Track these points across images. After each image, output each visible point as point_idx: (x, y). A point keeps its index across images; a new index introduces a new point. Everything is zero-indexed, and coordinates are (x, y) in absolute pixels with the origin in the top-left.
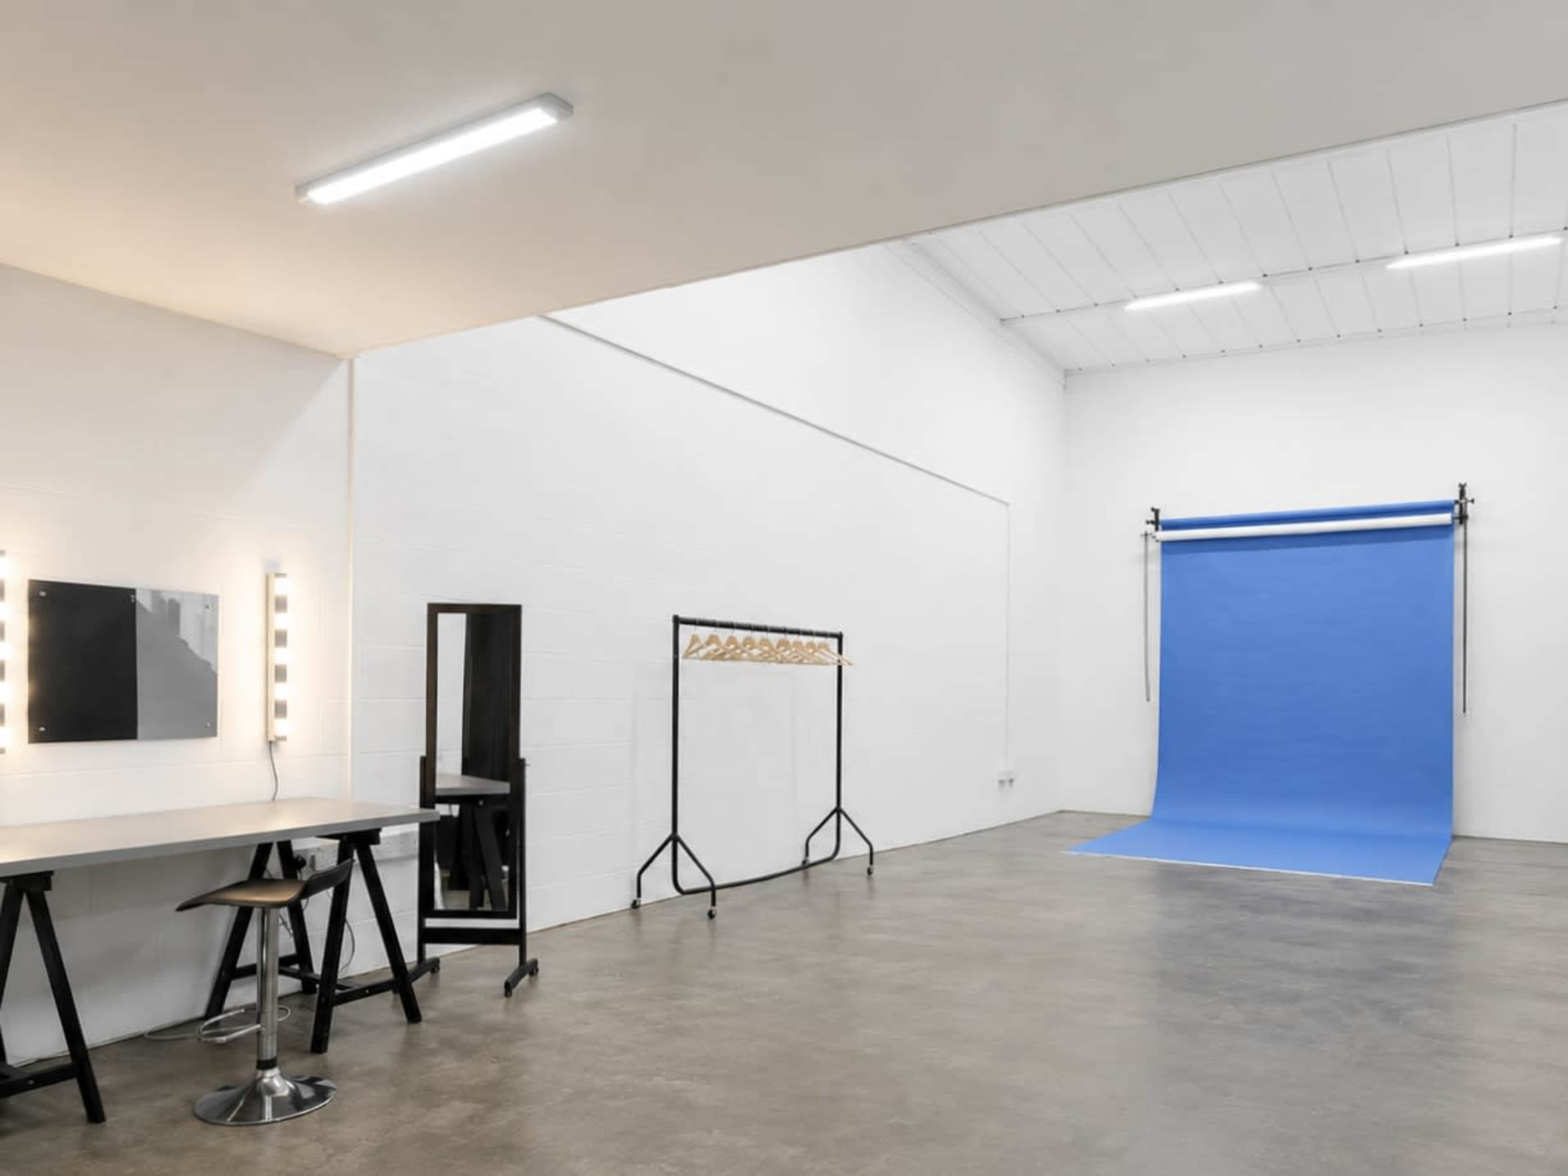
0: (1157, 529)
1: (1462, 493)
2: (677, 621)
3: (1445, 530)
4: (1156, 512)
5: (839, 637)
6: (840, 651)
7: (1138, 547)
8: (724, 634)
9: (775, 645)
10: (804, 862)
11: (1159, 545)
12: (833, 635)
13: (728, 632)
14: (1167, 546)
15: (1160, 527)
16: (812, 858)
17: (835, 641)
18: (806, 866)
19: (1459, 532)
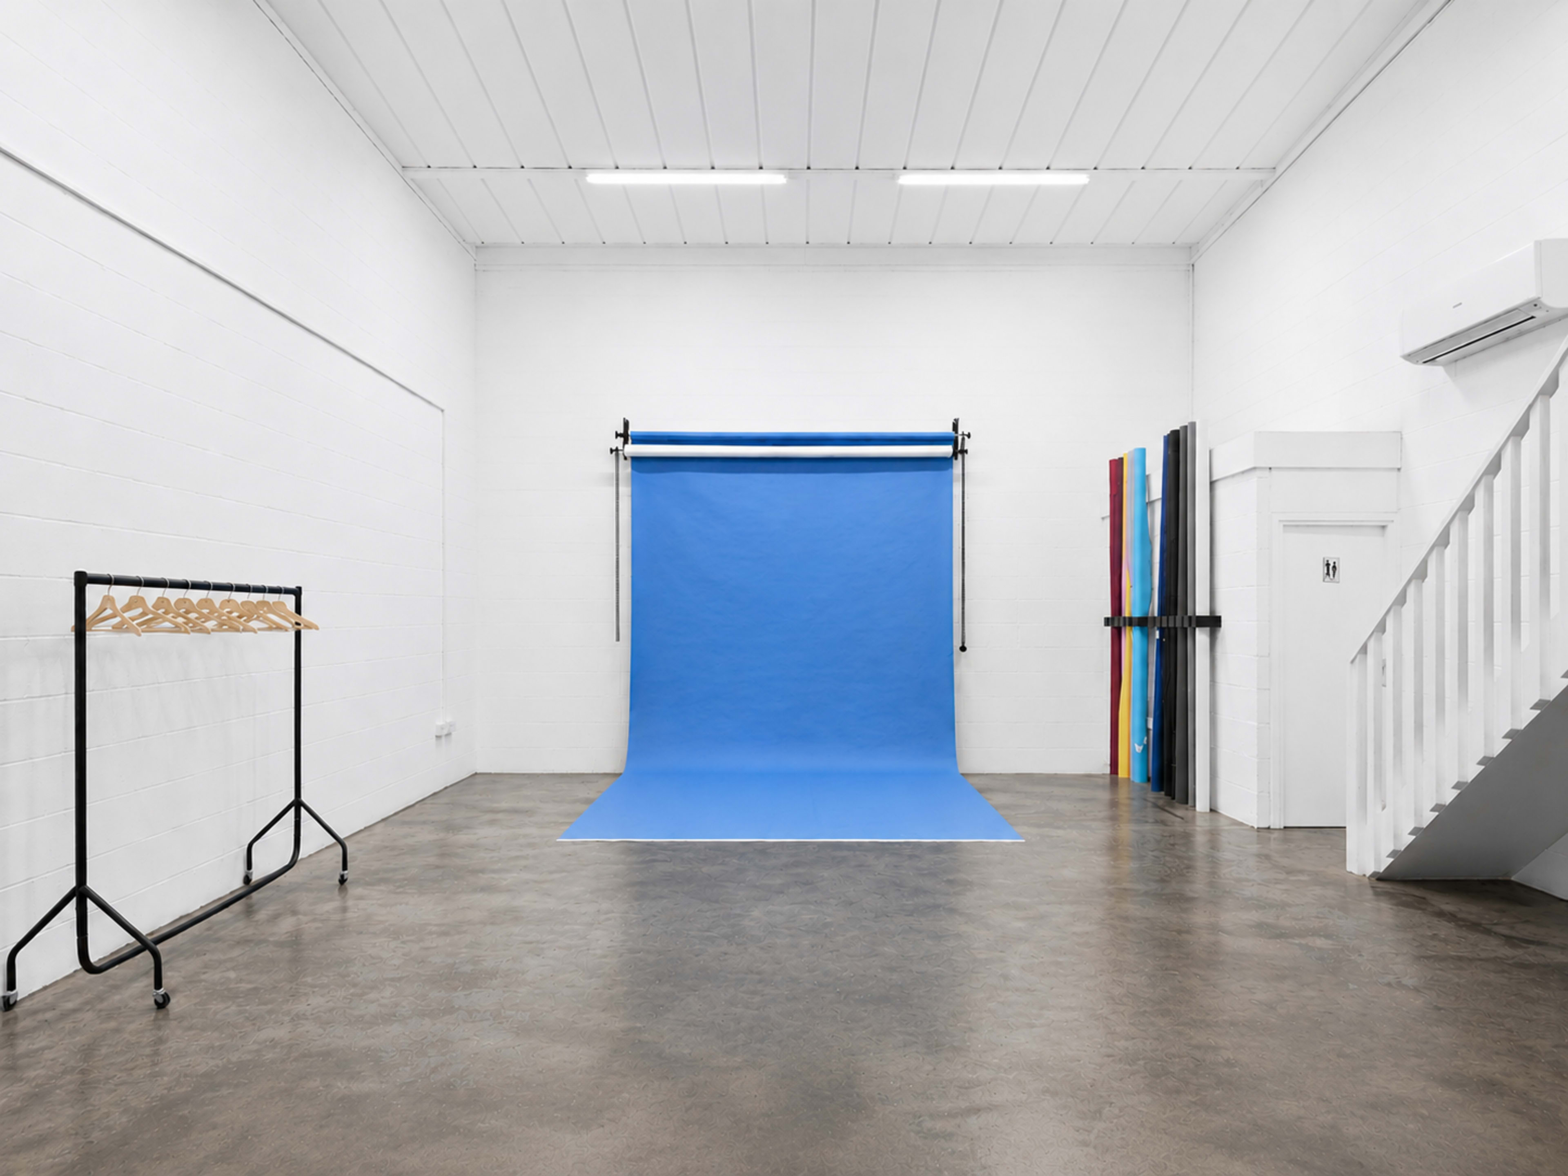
0: (626, 442)
1: (955, 427)
2: (82, 580)
3: (943, 463)
4: (626, 424)
5: (297, 593)
6: (298, 610)
7: (608, 464)
8: (152, 595)
9: (217, 605)
10: (247, 880)
11: (629, 462)
12: (288, 591)
13: (158, 592)
14: (637, 461)
15: (630, 441)
16: (257, 875)
17: (292, 598)
18: (250, 886)
19: (957, 464)
